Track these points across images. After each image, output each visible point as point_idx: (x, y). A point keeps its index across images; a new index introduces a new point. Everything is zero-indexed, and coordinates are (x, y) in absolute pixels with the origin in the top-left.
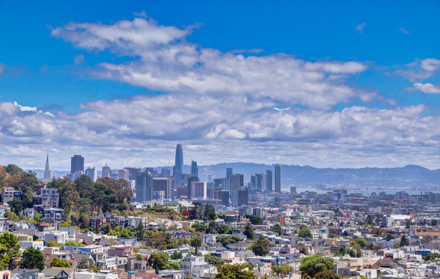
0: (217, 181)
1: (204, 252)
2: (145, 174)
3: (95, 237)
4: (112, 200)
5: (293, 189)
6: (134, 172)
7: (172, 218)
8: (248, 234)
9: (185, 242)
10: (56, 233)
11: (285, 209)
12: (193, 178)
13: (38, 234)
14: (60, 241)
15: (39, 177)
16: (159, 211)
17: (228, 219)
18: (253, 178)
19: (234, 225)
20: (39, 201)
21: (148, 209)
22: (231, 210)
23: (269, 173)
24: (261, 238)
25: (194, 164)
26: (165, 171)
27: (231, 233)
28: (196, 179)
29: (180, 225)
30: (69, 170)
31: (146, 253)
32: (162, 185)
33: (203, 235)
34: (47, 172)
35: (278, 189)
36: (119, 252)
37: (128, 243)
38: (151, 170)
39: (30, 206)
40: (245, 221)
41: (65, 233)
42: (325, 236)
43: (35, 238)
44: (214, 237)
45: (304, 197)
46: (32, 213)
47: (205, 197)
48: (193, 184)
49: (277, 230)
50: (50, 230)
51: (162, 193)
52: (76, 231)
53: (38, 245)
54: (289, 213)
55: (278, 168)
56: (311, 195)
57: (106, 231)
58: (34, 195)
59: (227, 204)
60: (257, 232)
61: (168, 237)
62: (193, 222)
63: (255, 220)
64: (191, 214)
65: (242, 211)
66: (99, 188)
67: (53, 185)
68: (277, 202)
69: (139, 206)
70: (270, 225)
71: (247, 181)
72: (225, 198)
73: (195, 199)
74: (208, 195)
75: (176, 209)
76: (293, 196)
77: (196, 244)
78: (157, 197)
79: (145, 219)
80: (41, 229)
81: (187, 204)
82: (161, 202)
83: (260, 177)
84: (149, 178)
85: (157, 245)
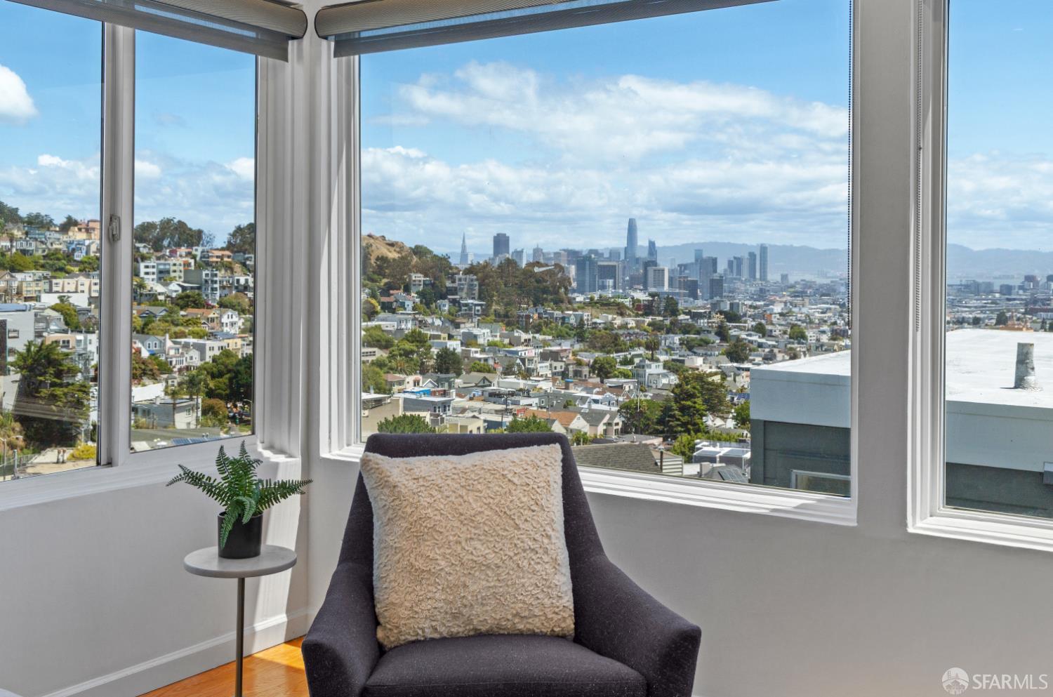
0: (683, 267)
1: (663, 358)
2: (587, 258)
3: (524, 336)
4: (545, 291)
5: (784, 277)
6: (573, 255)
7: (622, 314)
8: (722, 333)
9: (639, 345)
10: (476, 331)
11: (772, 303)
12: (650, 263)
13: (454, 332)
14: (481, 341)
15: (454, 261)
16: (604, 304)
17: (696, 316)
18: (730, 263)
19: (703, 322)
20: (454, 291)
21: (592, 303)
22: (701, 304)
23: (752, 255)
24: (738, 339)
25: (652, 244)
26: (614, 254)
27: (698, 333)
28: (654, 263)
29: (632, 323)
30: (491, 252)
31: (588, 358)
32: (609, 272)
33: (662, 335)
34: (464, 255)
35: (763, 277)
36: (555, 356)
37: (566, 345)
38: (595, 252)
39: (443, 297)
40: (717, 319)
41: (487, 331)
42: (825, 339)
43: (451, 337)
44: (676, 339)
45: (799, 288)
46: (446, 306)
47: (666, 288)
48: (651, 270)
49: (760, 329)
50: (467, 327)
51: (610, 282)
52: (501, 329)
53: (455, 345)
54: (778, 308)
55: (763, 249)
56: (808, 285)
57: (538, 330)
58: (448, 284)
59: (696, 297)
60: (733, 332)
61: (616, 337)
62: (648, 320)
63: (732, 316)
64: (647, 309)
65: (714, 306)
66: (528, 273)
67: (471, 270)
68: (762, 294)
69: (580, 298)
70: (751, 323)
71: (722, 267)
72: (692, 289)
73: (653, 290)
74: (671, 285)
75: (627, 302)
76: (784, 286)
77: (652, 347)
78: (603, 287)
79: (586, 315)
80: (457, 326)
81: (642, 296)
82: (609, 293)
83: (739, 260)
84: (592, 262)
85: (602, 348)
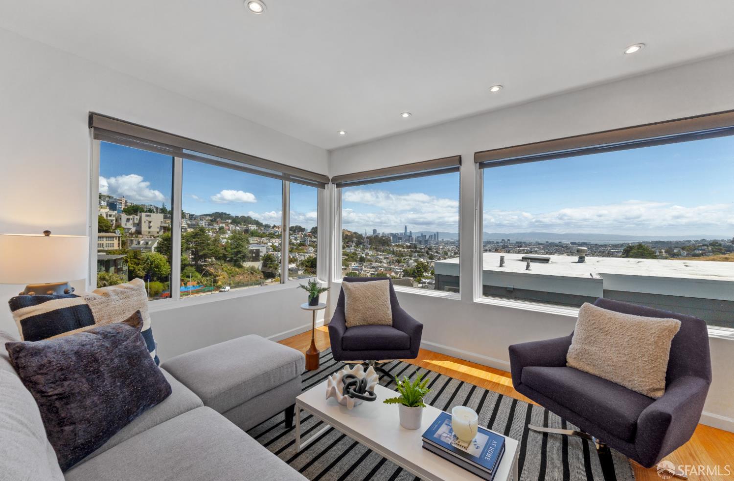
0: (418, 237)
1: (413, 259)
2: (395, 235)
3: (380, 253)
4: (385, 243)
5: (443, 240)
6: (392, 234)
7: (403, 248)
8: (427, 253)
9: (408, 255)
10: (368, 252)
11: (440, 246)
12: (410, 236)
13: (364, 252)
14: (370, 254)
15: (364, 236)
16: (399, 246)
17: (421, 249)
18: (430, 236)
19: (423, 250)
20: (363, 243)
21: (396, 246)
22: (422, 246)
23: (435, 234)
24: (432, 254)
25: (411, 232)
26: (401, 234)
27: (422, 253)
28: (411, 236)
29: (406, 250)
30: (372, 233)
31: (396, 258)
32: (400, 238)
33: (413, 253)
34: (366, 234)
35: (438, 240)
36: (387, 258)
37: (390, 256)
38: (397, 233)
39: (361, 244)
40: (426, 249)
41: (371, 252)
42: (452, 254)
43: (363, 253)
44: (417, 254)
45: (446, 242)
46: (362, 246)
47: (414, 242)
48: (410, 238)
49: (437, 252)
50: (367, 251)
51: (400, 241)
52: (375, 252)
53: (364, 255)
54: (441, 247)
55: (438, 233)
56: (448, 241)
57: (384, 252)
58: (362, 241)
59: (421, 244)
60: (430, 253)
61: (402, 254)
62: (410, 250)
63: (430, 249)
64: (409, 247)
65: (426, 246)
66: (381, 238)
67: (367, 238)
68: (437, 244)
69: (393, 244)
70: (434, 251)
71: (427, 237)
72: (420, 242)
73: (411, 243)
74: (415, 241)
75: (405, 245)
76: (443, 242)
77: (411, 256)
78: (399, 242)
79: (395, 248)
80: (364, 251)
81: (408, 244)
82: (400, 243)
83: (432, 236)
84: (396, 236)
85: (398, 256)
